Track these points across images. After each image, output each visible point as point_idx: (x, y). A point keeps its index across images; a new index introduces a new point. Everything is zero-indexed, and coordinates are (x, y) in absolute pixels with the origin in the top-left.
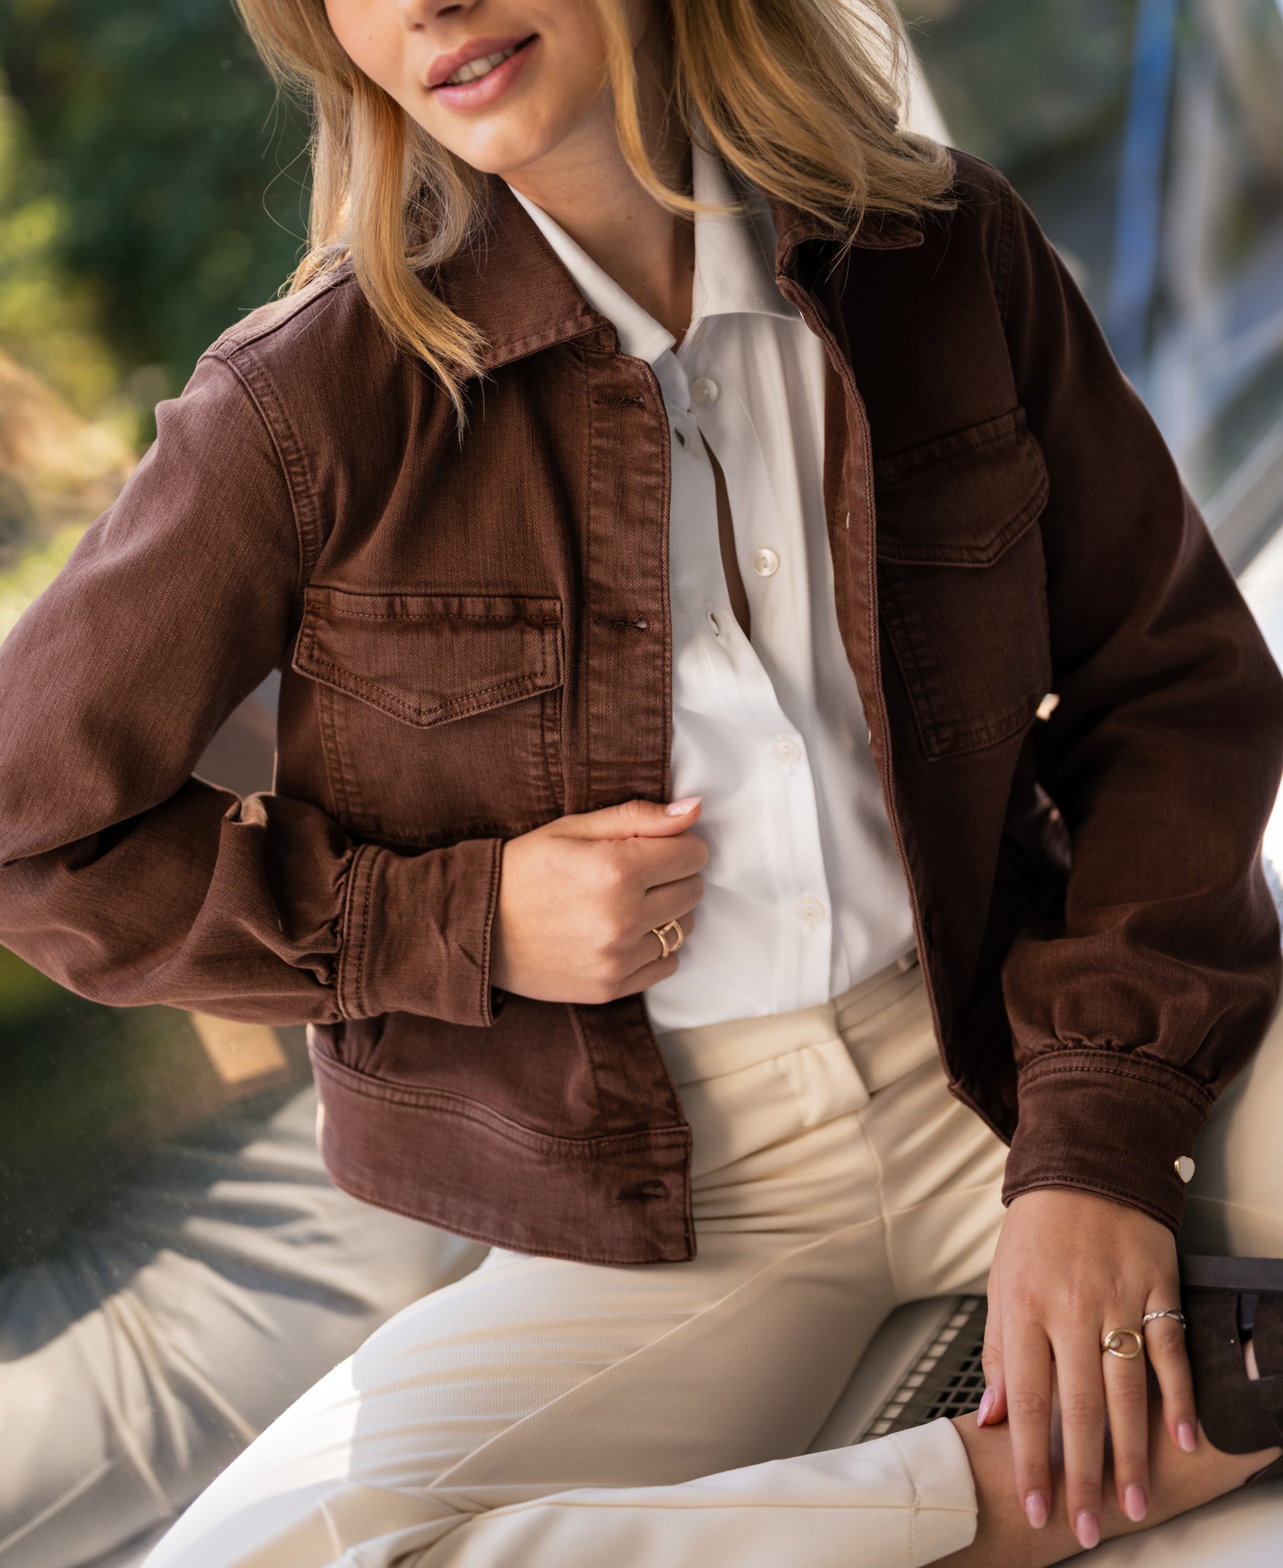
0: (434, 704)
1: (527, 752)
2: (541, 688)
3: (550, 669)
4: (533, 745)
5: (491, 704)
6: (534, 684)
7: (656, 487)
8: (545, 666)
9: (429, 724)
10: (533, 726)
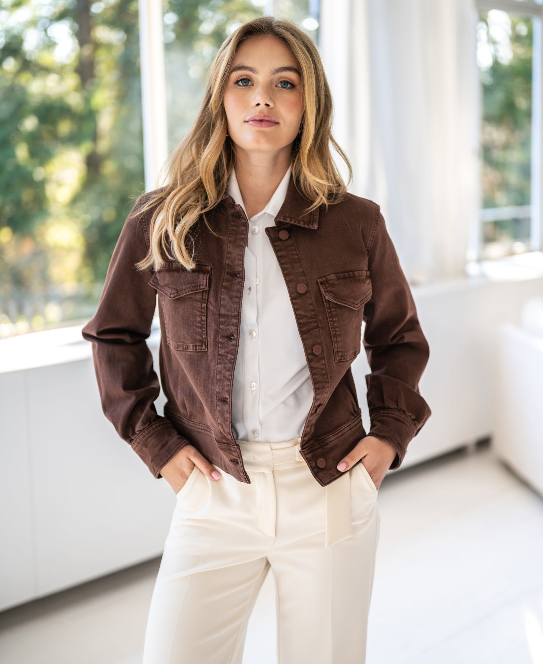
0: (175, 292)
1: (197, 310)
2: (202, 289)
3: (204, 284)
4: (199, 308)
5: (188, 292)
6: (200, 288)
7: (244, 238)
8: (203, 283)
9: (173, 298)
10: (200, 301)
